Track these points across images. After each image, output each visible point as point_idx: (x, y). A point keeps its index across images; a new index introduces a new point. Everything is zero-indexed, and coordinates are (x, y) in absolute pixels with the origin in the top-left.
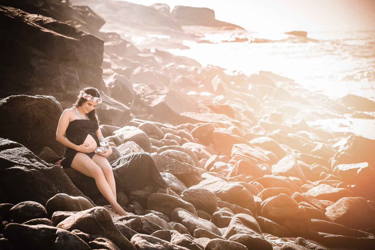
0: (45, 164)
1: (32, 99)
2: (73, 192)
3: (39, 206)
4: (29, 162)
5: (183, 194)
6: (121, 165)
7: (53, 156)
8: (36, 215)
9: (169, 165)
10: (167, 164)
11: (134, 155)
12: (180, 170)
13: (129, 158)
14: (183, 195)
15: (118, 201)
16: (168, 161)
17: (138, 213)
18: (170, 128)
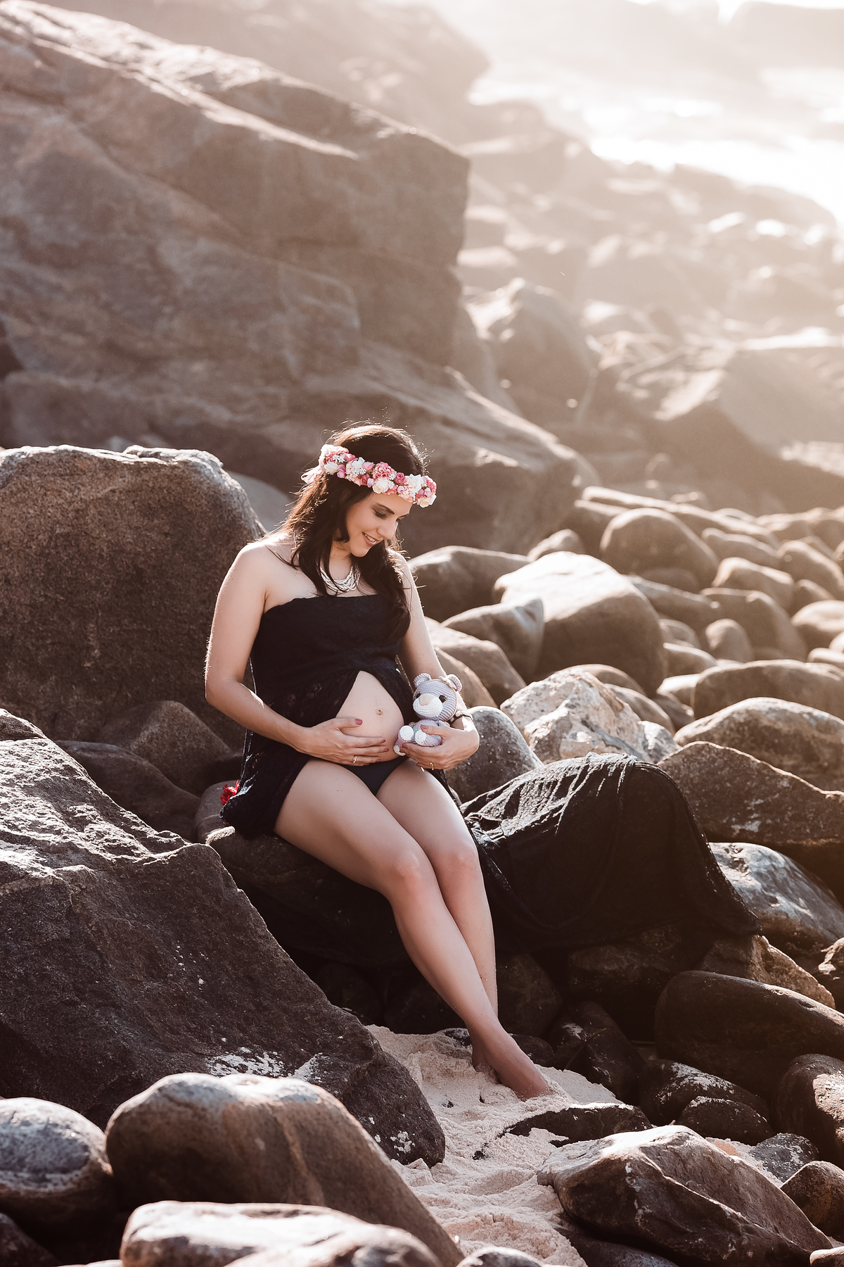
0: (140, 836)
1: (107, 468)
2: (278, 987)
3: (68, 1132)
4: (60, 824)
5: (833, 962)
6: (523, 820)
7: (203, 745)
8: (50, 1187)
9: (759, 801)
10: (749, 795)
11: (590, 771)
12: (815, 829)
13: (567, 781)
14: (831, 967)
15: (507, 1016)
16: (753, 780)
17: (606, 1072)
18: (744, 533)
